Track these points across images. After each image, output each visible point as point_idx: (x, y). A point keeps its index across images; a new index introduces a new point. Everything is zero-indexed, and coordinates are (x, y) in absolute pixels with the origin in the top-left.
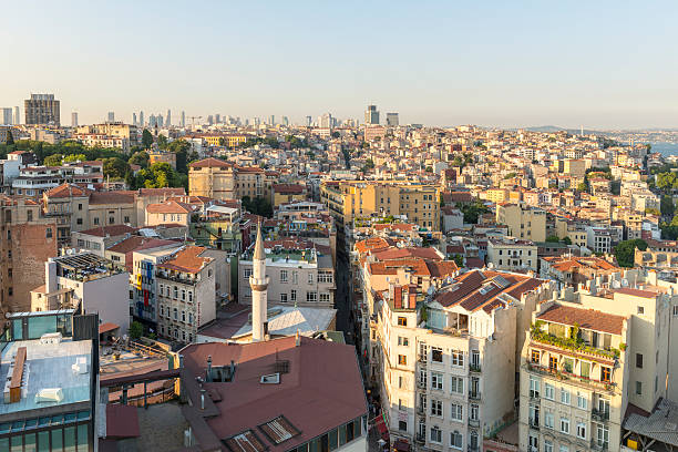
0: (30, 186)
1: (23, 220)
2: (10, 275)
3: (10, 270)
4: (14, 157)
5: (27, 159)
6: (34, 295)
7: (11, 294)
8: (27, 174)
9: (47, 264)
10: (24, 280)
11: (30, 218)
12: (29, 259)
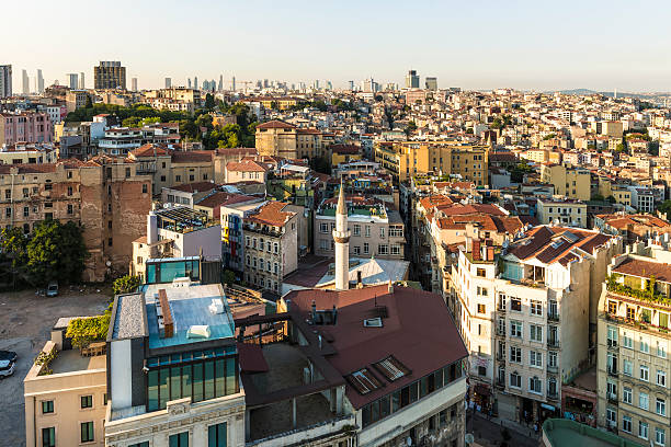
0: (115, 146)
1: (122, 176)
2: (110, 226)
3: (110, 222)
4: (99, 119)
5: (111, 121)
6: (136, 245)
7: (110, 244)
8: (112, 135)
9: (149, 217)
10: (122, 232)
11: (128, 175)
12: (128, 214)
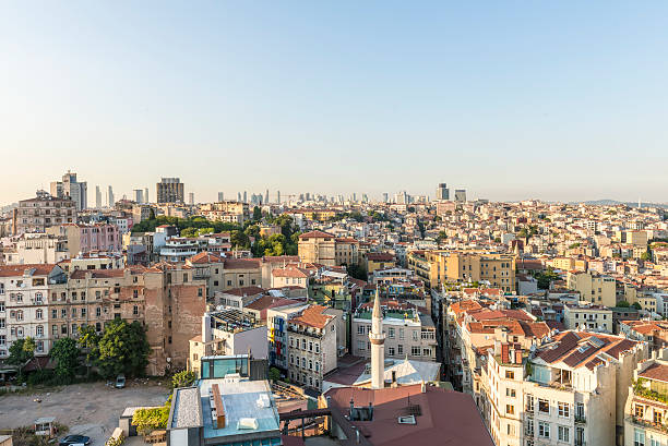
0: (175, 254)
1: (180, 281)
2: (170, 326)
3: (170, 322)
4: (161, 230)
5: (171, 232)
6: (192, 343)
7: (170, 342)
8: (172, 244)
9: (204, 318)
10: (180, 331)
11: (186, 280)
12: (185, 314)
